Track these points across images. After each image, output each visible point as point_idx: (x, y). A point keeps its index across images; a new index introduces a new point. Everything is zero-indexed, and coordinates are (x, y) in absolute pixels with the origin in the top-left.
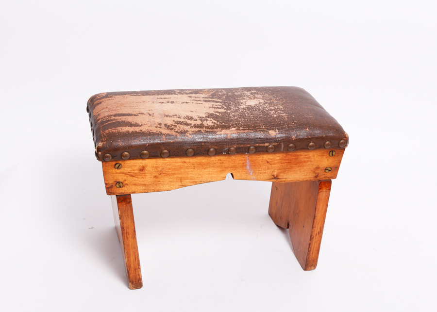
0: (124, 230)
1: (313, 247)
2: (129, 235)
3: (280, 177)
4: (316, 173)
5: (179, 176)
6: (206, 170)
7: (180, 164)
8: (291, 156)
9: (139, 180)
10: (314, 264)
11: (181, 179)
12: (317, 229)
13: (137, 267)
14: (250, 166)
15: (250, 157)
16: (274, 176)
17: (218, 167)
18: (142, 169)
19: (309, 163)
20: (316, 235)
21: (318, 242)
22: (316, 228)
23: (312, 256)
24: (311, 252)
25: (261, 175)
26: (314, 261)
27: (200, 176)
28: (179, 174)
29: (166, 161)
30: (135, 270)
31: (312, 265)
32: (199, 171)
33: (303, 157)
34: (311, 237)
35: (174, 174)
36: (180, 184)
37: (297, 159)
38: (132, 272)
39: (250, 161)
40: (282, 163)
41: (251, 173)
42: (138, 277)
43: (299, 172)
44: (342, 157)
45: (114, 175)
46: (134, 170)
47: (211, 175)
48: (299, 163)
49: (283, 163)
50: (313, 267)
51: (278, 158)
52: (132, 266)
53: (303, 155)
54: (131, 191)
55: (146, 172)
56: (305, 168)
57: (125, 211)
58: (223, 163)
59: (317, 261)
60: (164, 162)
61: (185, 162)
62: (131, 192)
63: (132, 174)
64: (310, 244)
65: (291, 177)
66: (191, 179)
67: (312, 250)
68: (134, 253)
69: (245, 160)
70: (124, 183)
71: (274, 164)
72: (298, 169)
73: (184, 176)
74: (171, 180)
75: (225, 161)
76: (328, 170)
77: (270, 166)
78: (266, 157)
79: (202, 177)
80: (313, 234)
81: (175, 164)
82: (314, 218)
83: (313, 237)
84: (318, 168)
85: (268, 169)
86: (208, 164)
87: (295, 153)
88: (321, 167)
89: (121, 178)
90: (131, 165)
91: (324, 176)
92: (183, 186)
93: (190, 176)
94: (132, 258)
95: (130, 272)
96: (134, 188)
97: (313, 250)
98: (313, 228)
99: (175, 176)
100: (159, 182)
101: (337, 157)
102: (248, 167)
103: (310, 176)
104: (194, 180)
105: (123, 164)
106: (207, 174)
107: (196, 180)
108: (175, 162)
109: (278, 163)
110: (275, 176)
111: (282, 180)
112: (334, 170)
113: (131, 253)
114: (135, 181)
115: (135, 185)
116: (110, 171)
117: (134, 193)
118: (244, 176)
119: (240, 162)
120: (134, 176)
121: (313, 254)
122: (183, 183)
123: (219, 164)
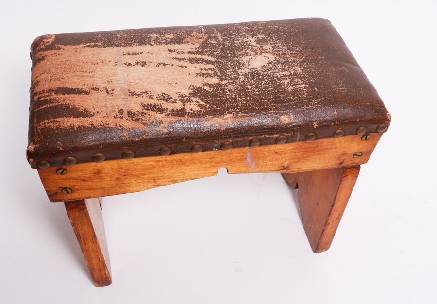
0: (80, 236)
1: (327, 233)
2: (87, 240)
3: (292, 167)
4: (341, 160)
5: (152, 176)
6: (189, 167)
7: (152, 163)
8: (310, 144)
9: (94, 184)
10: (326, 246)
11: (154, 180)
13: (103, 267)
14: (252, 158)
15: (252, 148)
16: (284, 166)
17: (206, 163)
18: (99, 172)
19: (333, 150)
20: (333, 222)
21: (334, 228)
22: (334, 216)
23: (324, 240)
24: (325, 237)
25: (267, 166)
26: (327, 244)
27: (181, 174)
28: (151, 174)
29: (131, 161)
30: (100, 270)
32: (179, 168)
33: (325, 144)
34: (326, 223)
35: (144, 174)
36: (153, 184)
37: (316, 146)
39: (252, 153)
40: (295, 153)
41: (253, 166)
42: (105, 277)
43: (318, 160)
44: (378, 141)
45: (57, 181)
46: (85, 174)
47: (196, 172)
48: (319, 151)
49: (298, 152)
50: (324, 249)
51: (291, 148)
52: (96, 267)
53: (325, 142)
54: (84, 196)
55: (103, 175)
56: (327, 155)
58: (213, 158)
59: (330, 244)
60: (129, 162)
61: (159, 161)
63: (84, 178)
64: (323, 230)
65: (306, 166)
66: (169, 178)
68: (97, 256)
69: (244, 153)
70: (73, 189)
71: (285, 154)
72: (317, 157)
73: (158, 175)
74: (140, 181)
75: (216, 155)
76: (357, 155)
77: (279, 157)
78: (274, 147)
79: (184, 175)
80: (329, 221)
81: (145, 163)
82: (333, 206)
83: (329, 223)
84: (344, 154)
85: (277, 159)
86: (192, 160)
87: (316, 141)
88: (348, 153)
89: (68, 184)
90: (80, 169)
91: (351, 162)
92: (157, 186)
93: (167, 174)
94: (95, 261)
95: (94, 272)
96: (88, 193)
97: (327, 235)
98: (329, 215)
99: (146, 176)
100: (123, 185)
101: (372, 141)
102: (249, 160)
103: (333, 163)
104: (172, 179)
105: (68, 169)
106: (191, 171)
107: (176, 179)
108: (145, 162)
109: (291, 152)
110: (285, 166)
111: (295, 170)
112: (365, 155)
113: (93, 256)
114: (88, 185)
115: (89, 189)
116: (50, 177)
117: (89, 197)
118: (244, 170)
120: (86, 181)
121: (326, 238)
122: (157, 183)
123: (208, 159)
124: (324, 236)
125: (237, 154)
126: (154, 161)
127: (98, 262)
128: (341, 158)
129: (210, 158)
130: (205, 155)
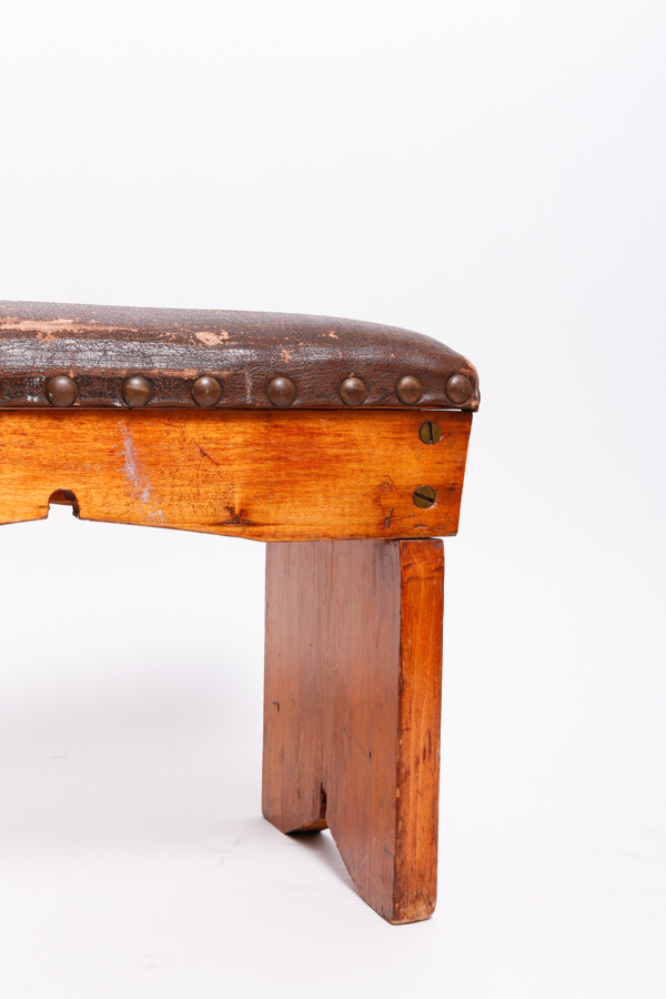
1: (411, 816)
3: (255, 518)
4: (384, 509)
8: (288, 434)
10: (425, 891)
12: (418, 738)
14: (139, 465)
15: (135, 427)
16: (231, 510)
17: (14, 462)
19: (355, 465)
20: (417, 763)
21: (429, 794)
22: (413, 733)
23: (414, 855)
24: (409, 840)
25: (184, 503)
26: (422, 876)
31: (418, 897)
33: (328, 439)
34: (398, 770)
37: (309, 445)
39: (138, 442)
40: (256, 461)
41: (145, 495)
43: (321, 498)
44: (465, 448)
48: (322, 467)
49: (260, 460)
50: (422, 907)
51: (239, 439)
53: (330, 433)
56: (341, 483)
58: (31, 445)
59: (433, 879)
64: (398, 803)
65: (293, 517)
67: (409, 827)
69: (117, 439)
71: (227, 461)
72: (316, 488)
75: (38, 436)
76: (423, 497)
77: (213, 469)
78: (194, 431)
80: (404, 760)
82: (401, 692)
83: (408, 773)
84: (386, 487)
85: (207, 480)
87: (301, 423)
88: (397, 482)
91: (412, 521)
97: (415, 828)
98: (400, 731)
101: (451, 446)
102: (131, 469)
103: (365, 518)
109: (243, 457)
110: (237, 511)
111: (265, 529)
112: (444, 497)
118: (119, 507)
119: (99, 445)
121: (415, 844)
123: (19, 449)
124: (404, 831)
125: (96, 440)
128: (383, 502)
129: (22, 447)
130: (9, 429)
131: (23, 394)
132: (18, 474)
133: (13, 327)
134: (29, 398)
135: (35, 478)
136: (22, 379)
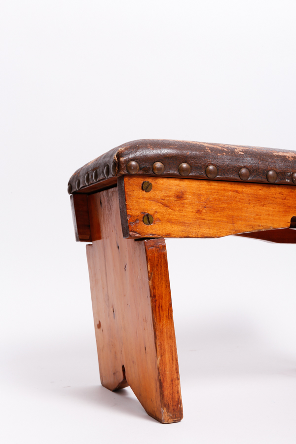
0: (156, 301)
2: (162, 310)
5: (230, 213)
6: (264, 208)
7: (230, 193)
9: (175, 215)
11: (233, 220)
13: (175, 375)
17: (279, 204)
18: (180, 196)
27: (257, 217)
28: (230, 209)
29: (212, 187)
30: (172, 381)
32: (256, 208)
35: (224, 209)
36: (230, 226)
38: (167, 385)
42: (176, 397)
45: (141, 201)
46: (168, 196)
47: (271, 217)
52: (167, 373)
55: (186, 201)
57: (157, 265)
58: (285, 199)
60: (209, 187)
61: (237, 192)
62: (164, 233)
63: (166, 202)
66: (245, 220)
68: (171, 347)
70: (155, 217)
73: (236, 214)
74: (219, 219)
75: (287, 195)
79: (259, 219)
81: (224, 192)
86: (266, 198)
89: (152, 208)
90: (164, 186)
92: (236, 231)
93: (244, 214)
94: (167, 358)
95: (164, 384)
96: (169, 228)
99: (225, 213)
100: (204, 221)
105: (153, 183)
106: (266, 215)
107: (253, 223)
108: (224, 190)
113: (167, 347)
114: (170, 214)
115: (170, 221)
116: (135, 193)
117: (169, 236)
120: (168, 207)
122: (235, 225)
123: (281, 200)
126: (234, 191)
127: (171, 361)
129: (282, 199)
130: (278, 192)
131: (285, 179)
132: (281, 210)
133: (277, 154)
134: (287, 180)
135: (286, 211)
136: (285, 173)
